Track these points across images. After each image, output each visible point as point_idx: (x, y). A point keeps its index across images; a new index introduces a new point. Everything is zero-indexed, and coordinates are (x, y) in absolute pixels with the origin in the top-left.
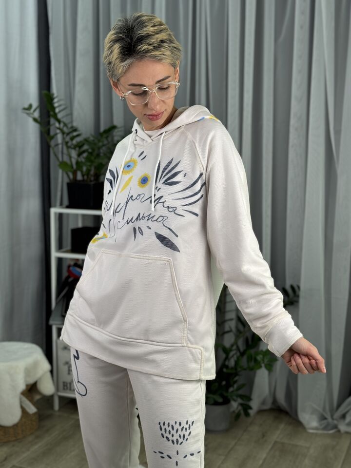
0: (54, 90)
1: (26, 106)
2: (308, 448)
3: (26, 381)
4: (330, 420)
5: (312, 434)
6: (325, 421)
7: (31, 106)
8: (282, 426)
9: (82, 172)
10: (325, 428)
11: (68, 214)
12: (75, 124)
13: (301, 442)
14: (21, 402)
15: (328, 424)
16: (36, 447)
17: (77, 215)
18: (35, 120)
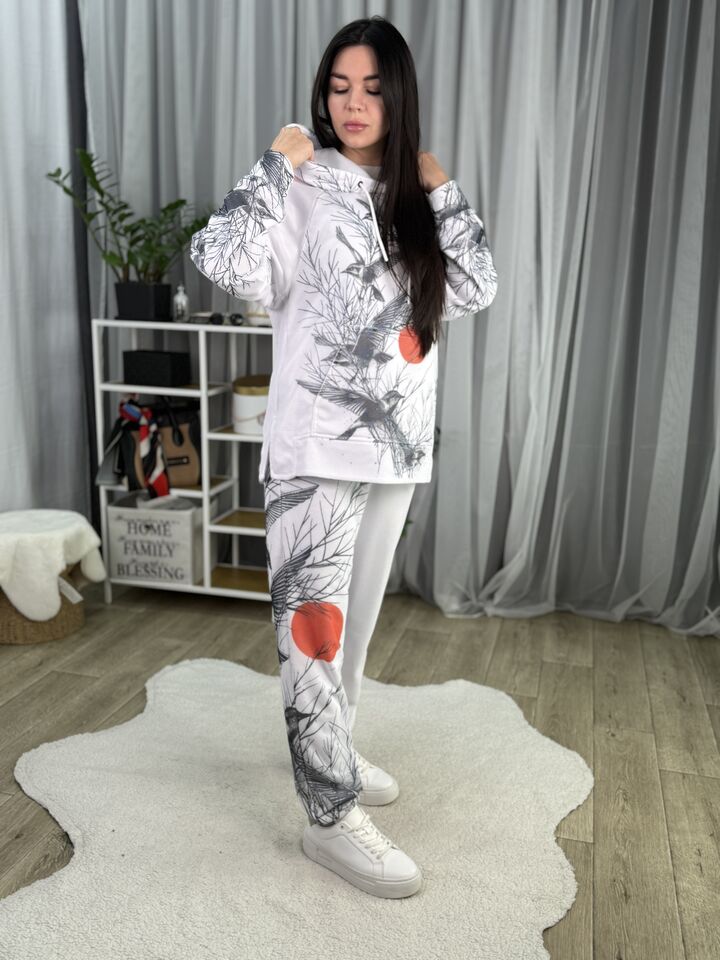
0: (92, 148)
1: (53, 171)
2: (449, 635)
3: (66, 559)
4: (474, 601)
5: (452, 619)
6: (467, 604)
7: (59, 172)
8: (413, 612)
9: (136, 268)
10: (468, 612)
11: (116, 329)
12: (124, 198)
13: (439, 629)
14: (60, 587)
15: (472, 606)
16: (84, 647)
17: (130, 329)
18: (66, 190)
